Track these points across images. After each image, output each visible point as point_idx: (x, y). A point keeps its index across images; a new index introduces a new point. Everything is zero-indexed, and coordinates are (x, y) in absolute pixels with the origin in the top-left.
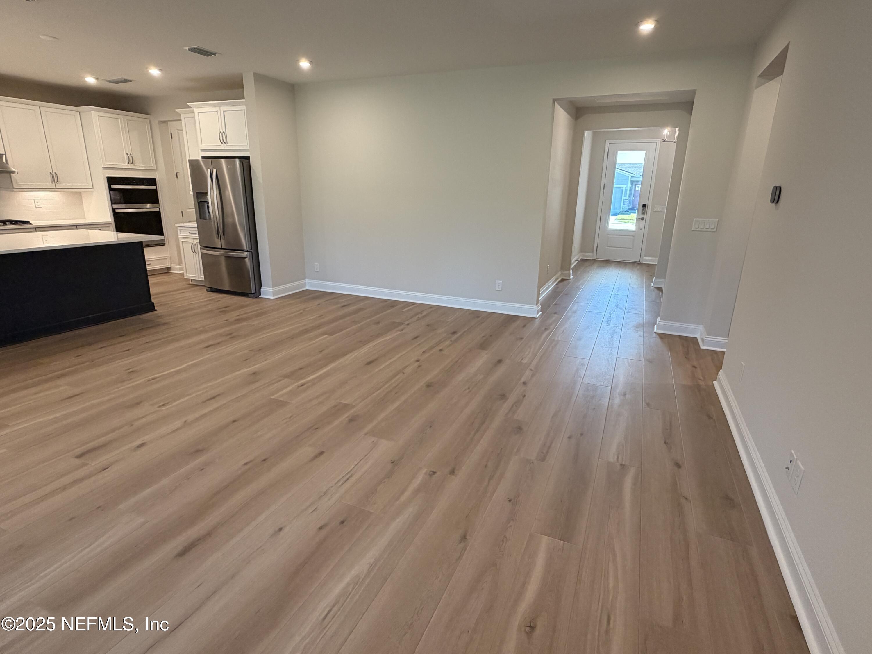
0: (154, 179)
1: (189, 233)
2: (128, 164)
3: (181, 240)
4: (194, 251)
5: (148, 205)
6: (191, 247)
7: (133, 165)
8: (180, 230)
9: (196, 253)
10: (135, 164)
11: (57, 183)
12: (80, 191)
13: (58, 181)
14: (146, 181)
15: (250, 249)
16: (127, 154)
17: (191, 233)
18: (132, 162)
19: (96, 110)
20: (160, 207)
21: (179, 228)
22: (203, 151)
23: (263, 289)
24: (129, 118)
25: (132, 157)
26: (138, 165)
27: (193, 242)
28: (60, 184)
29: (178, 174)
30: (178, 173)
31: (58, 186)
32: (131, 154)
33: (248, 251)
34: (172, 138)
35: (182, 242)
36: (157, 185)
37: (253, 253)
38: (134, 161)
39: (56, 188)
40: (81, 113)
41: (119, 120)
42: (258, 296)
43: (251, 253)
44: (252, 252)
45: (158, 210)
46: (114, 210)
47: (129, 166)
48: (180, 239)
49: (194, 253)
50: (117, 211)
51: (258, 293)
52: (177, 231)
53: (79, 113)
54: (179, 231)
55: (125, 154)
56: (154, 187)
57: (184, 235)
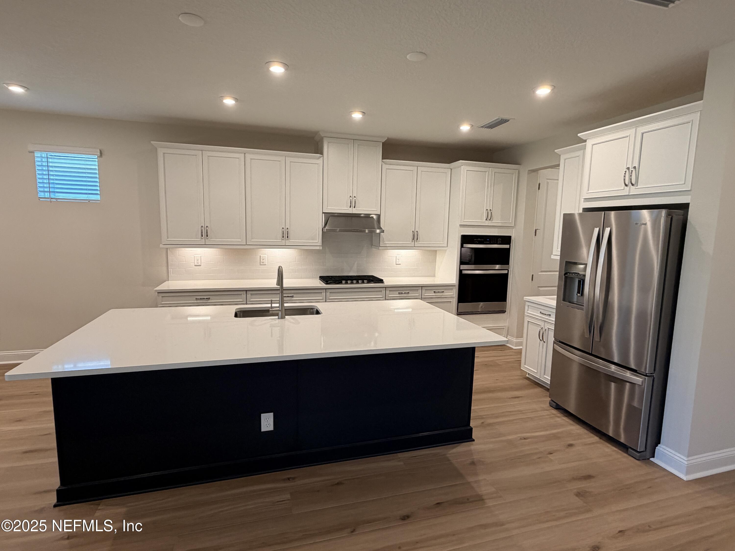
0: (510, 236)
1: (541, 312)
2: (486, 221)
3: (527, 319)
4: (542, 337)
5: (497, 267)
6: (540, 332)
7: (491, 222)
8: (528, 306)
9: (544, 342)
10: (492, 220)
11: (416, 242)
12: (436, 249)
13: (417, 240)
14: (501, 239)
15: (652, 372)
16: (487, 210)
17: (543, 314)
18: (490, 218)
19: (465, 164)
20: (509, 269)
21: (527, 303)
22: (587, 200)
23: (661, 449)
24: (497, 170)
25: (491, 212)
26: (497, 221)
27: (542, 326)
28: (419, 243)
29: (537, 231)
30: (537, 229)
31: (417, 244)
32: (490, 210)
33: (646, 376)
34: (539, 189)
35: (528, 321)
36: (511, 244)
37: (655, 380)
38: (492, 216)
39: (414, 247)
40: (452, 170)
41: (487, 172)
42: (648, 458)
43: (651, 379)
44: (654, 378)
45: (506, 272)
46: (461, 271)
47: (488, 223)
48: (525, 317)
49: (541, 340)
50: (465, 272)
51: (648, 453)
52: (524, 307)
53: (451, 170)
54: (526, 307)
55: (485, 210)
56: (507, 246)
57: (534, 314)
